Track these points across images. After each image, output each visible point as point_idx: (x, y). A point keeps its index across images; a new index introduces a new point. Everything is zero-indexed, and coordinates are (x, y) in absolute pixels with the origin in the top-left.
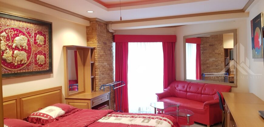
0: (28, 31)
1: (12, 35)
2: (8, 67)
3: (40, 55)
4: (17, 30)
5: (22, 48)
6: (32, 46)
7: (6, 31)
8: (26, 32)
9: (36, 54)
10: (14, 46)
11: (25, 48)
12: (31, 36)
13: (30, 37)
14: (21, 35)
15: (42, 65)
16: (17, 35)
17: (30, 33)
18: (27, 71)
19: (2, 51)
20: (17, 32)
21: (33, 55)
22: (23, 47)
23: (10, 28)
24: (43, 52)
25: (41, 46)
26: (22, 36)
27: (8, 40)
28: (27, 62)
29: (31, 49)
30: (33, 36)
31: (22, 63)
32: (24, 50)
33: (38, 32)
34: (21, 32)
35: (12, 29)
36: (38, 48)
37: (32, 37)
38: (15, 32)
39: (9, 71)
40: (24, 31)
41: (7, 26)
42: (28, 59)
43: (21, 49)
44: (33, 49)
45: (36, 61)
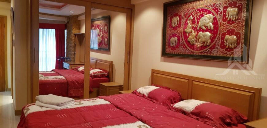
0: (215, 7)
1: (198, 16)
2: (191, 48)
3: (230, 35)
4: (202, 10)
5: (207, 29)
6: (219, 24)
7: (193, 14)
8: (213, 9)
9: (224, 34)
10: (198, 28)
11: (210, 28)
12: (219, 12)
13: (218, 14)
14: (206, 14)
15: (231, 48)
16: (202, 16)
17: (217, 9)
18: (209, 54)
19: (188, 34)
20: (203, 12)
21: (219, 35)
22: (207, 27)
23: (196, 11)
24: (236, 31)
25: (233, 22)
26: (208, 15)
27: (194, 23)
28: (210, 44)
29: (217, 28)
30: (221, 12)
31: (204, 45)
32: (209, 31)
33: (229, 4)
34: (206, 11)
35: (198, 10)
36: (227, 26)
37: (220, 14)
38: (200, 13)
39: (192, 52)
40: (210, 9)
41: (194, 8)
42: (212, 41)
43: (205, 30)
44: (221, 28)
45: (223, 43)
